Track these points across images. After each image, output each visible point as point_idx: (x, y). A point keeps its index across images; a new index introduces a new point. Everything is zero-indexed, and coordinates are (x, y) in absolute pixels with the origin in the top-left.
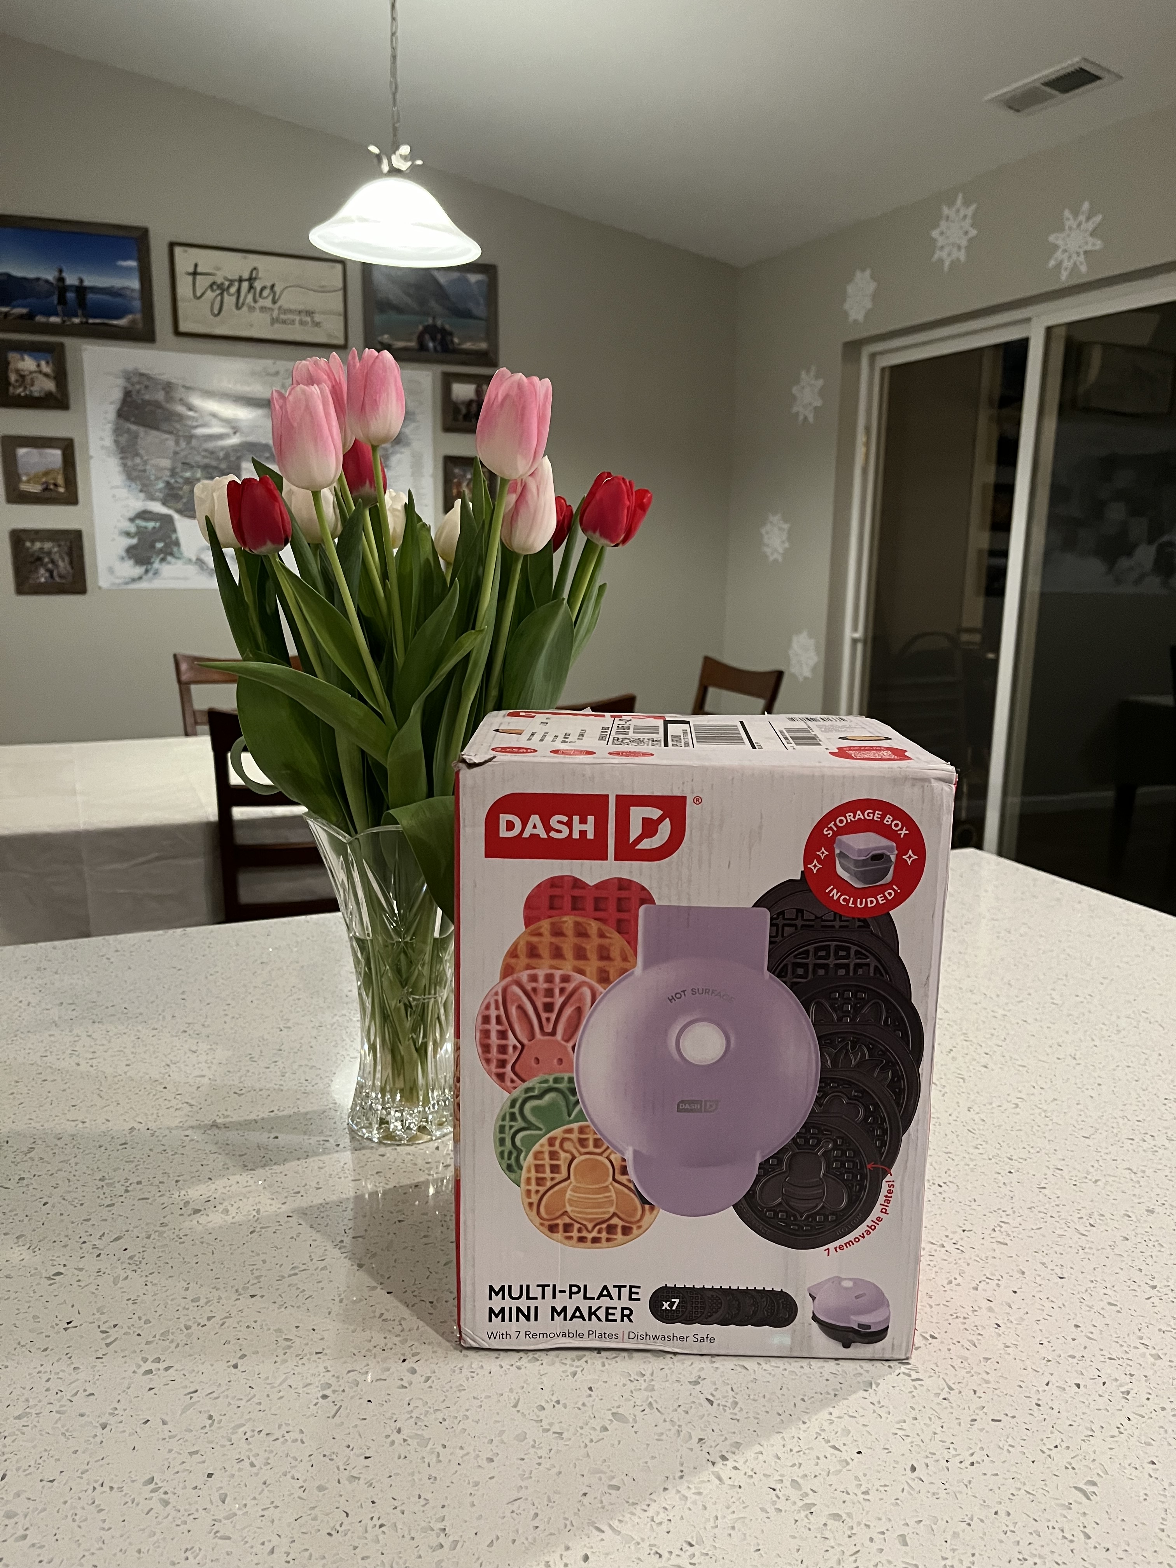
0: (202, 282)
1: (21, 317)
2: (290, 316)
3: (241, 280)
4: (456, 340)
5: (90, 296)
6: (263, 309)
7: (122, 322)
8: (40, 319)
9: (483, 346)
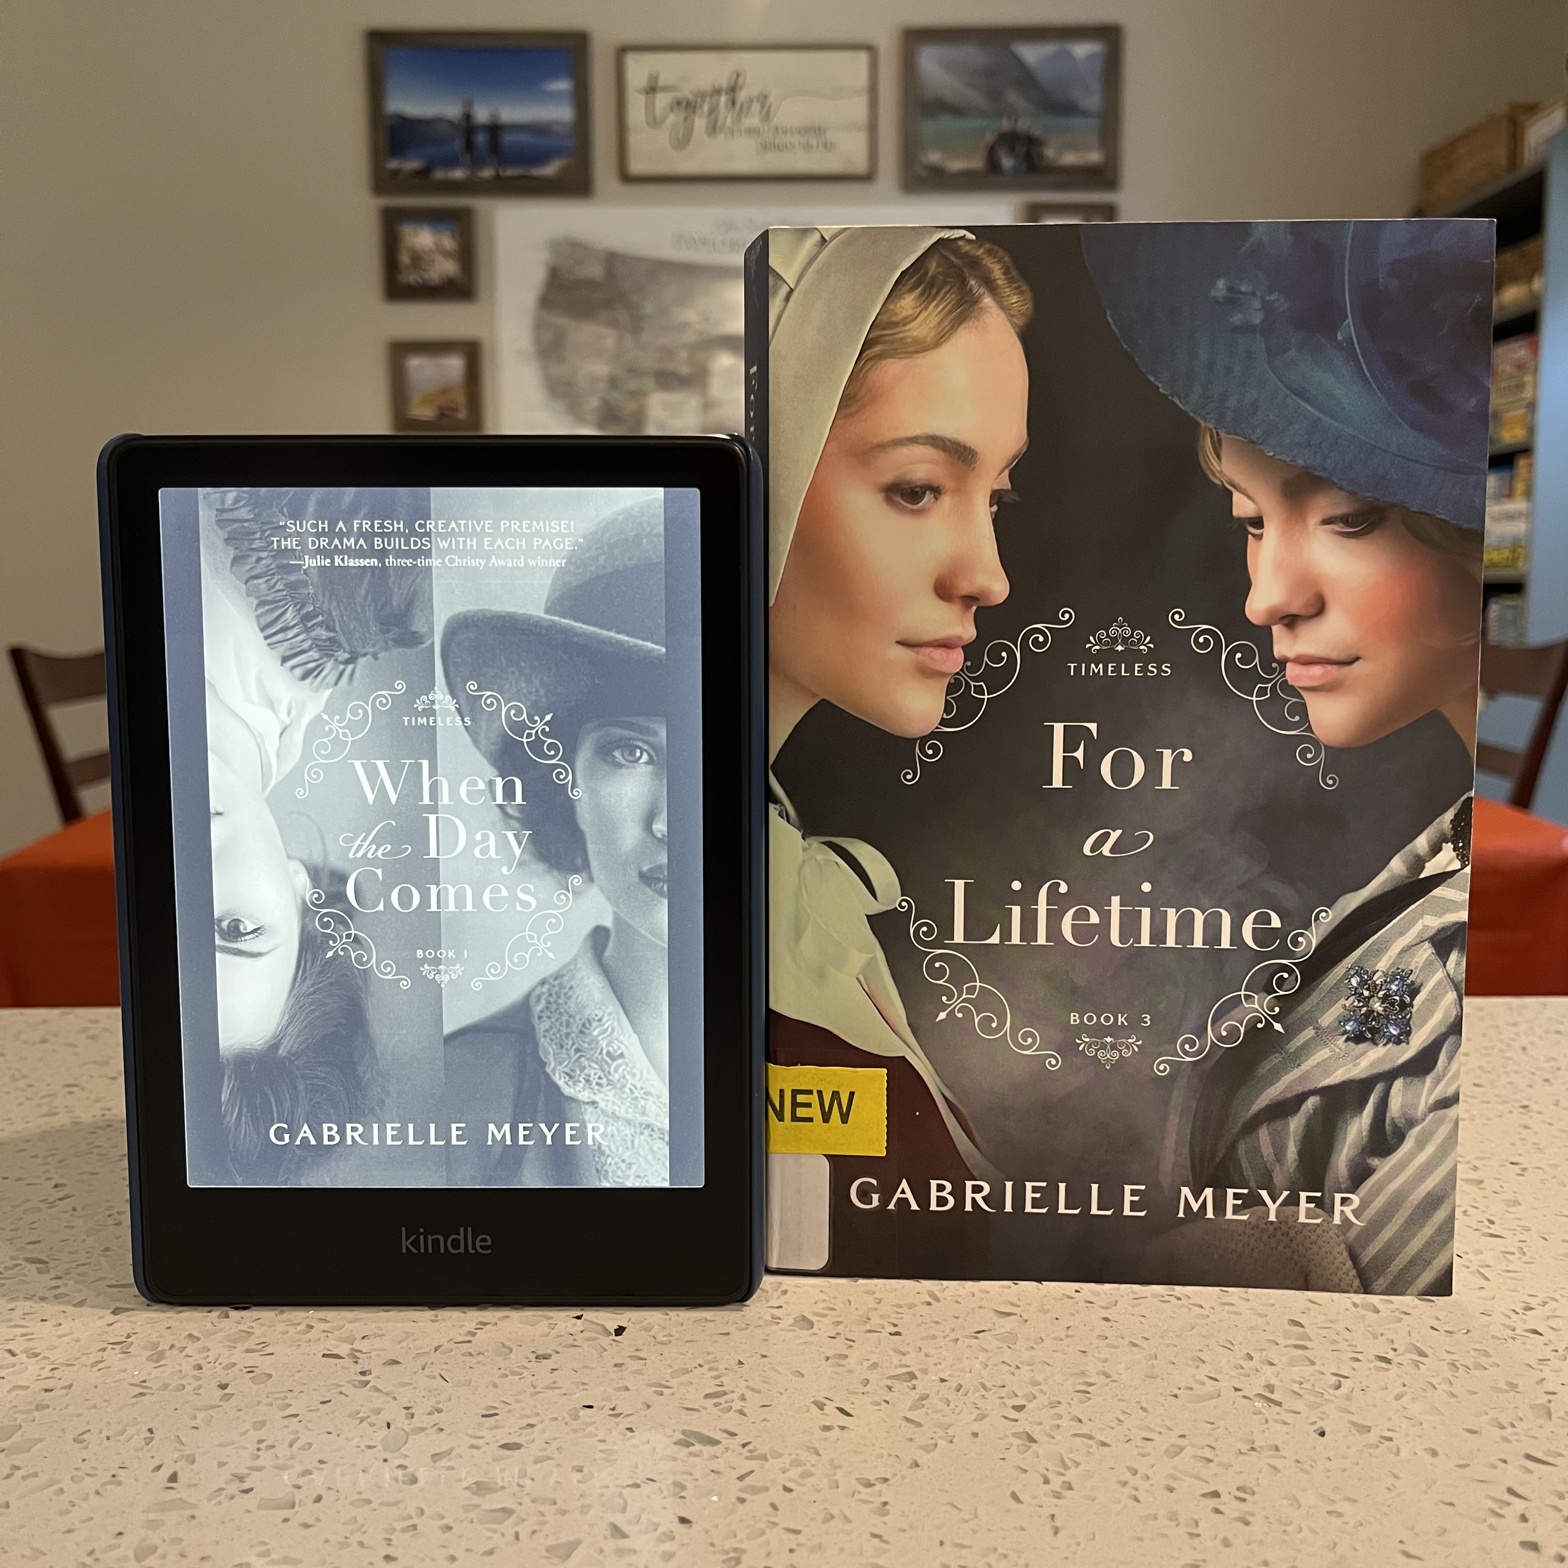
0: (662, 100)
1: (416, 174)
2: (788, 139)
3: (717, 92)
4: (1050, 152)
5: (508, 139)
6: (750, 131)
7: (550, 170)
8: (440, 174)
9: (1094, 157)
